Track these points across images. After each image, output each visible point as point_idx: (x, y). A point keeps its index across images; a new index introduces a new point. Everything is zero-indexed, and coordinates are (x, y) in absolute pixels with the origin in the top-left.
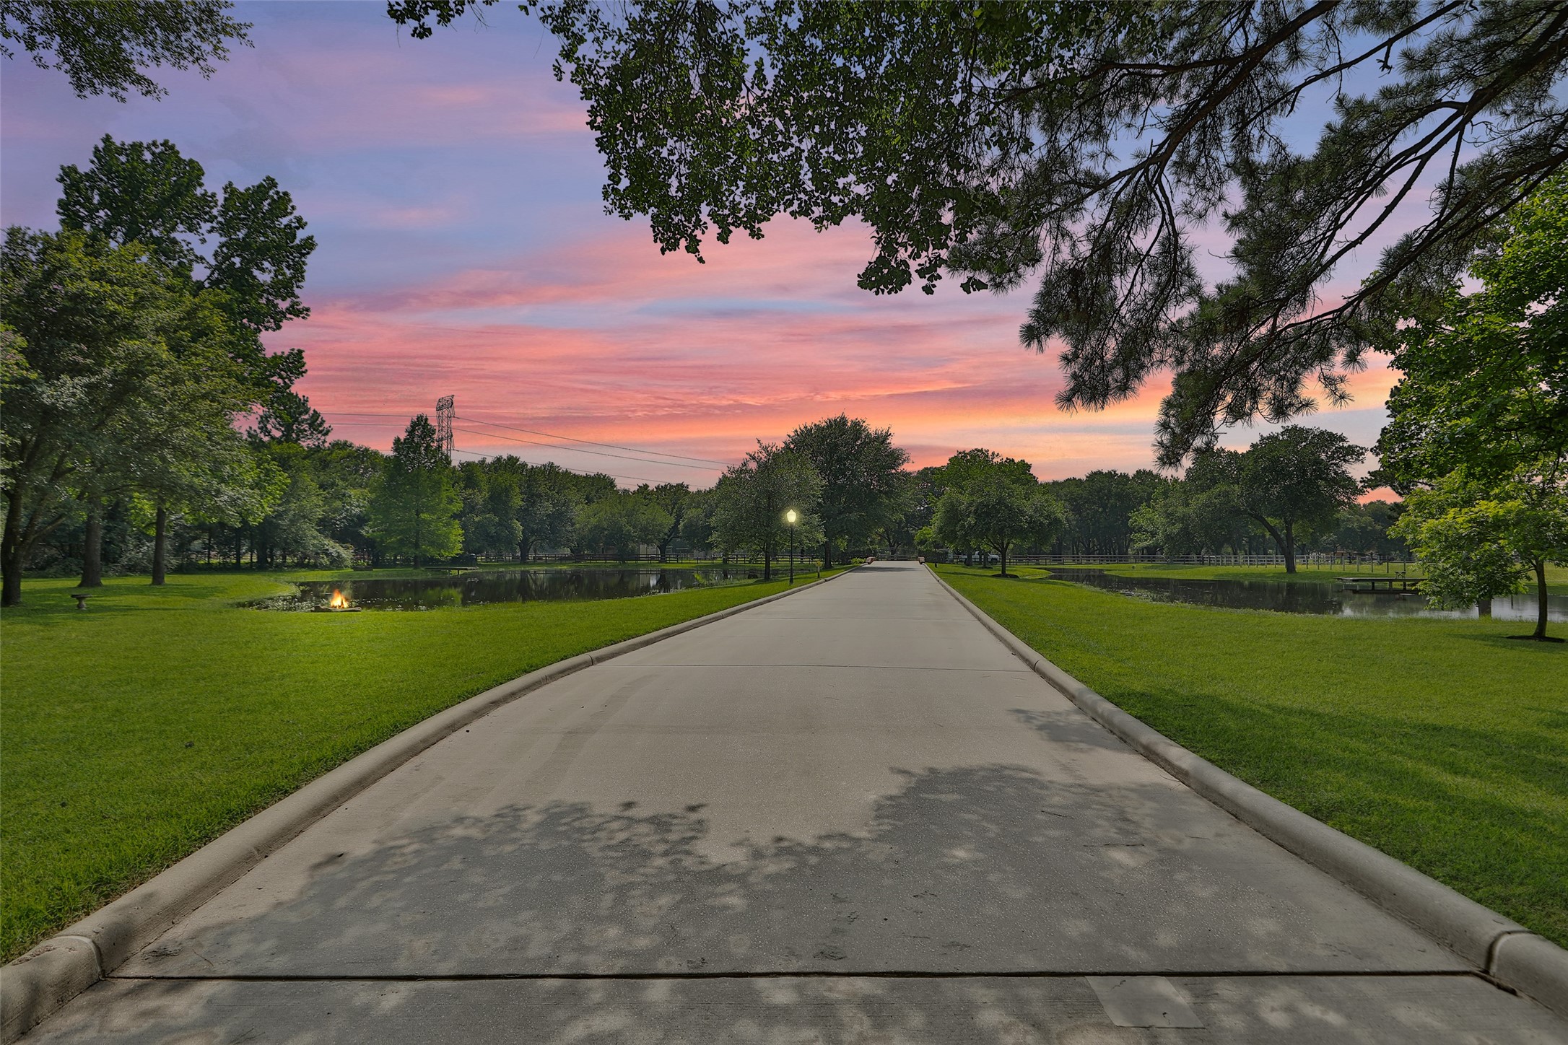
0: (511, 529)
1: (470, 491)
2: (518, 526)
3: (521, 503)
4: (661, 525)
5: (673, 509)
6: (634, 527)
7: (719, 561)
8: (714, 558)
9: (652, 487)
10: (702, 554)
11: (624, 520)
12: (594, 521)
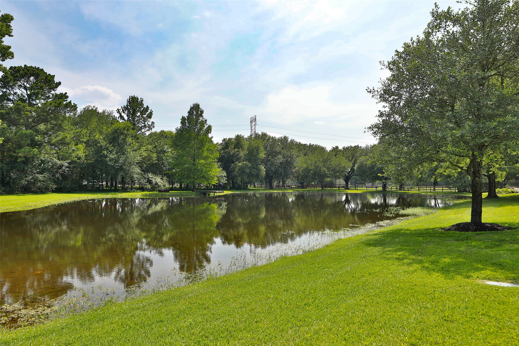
0: (259, 170)
1: (237, 150)
2: (262, 168)
3: (264, 156)
4: (344, 167)
5: (352, 159)
6: (328, 168)
7: (380, 189)
8: (377, 187)
9: (341, 148)
10: (370, 184)
11: (321, 165)
12: (305, 166)
